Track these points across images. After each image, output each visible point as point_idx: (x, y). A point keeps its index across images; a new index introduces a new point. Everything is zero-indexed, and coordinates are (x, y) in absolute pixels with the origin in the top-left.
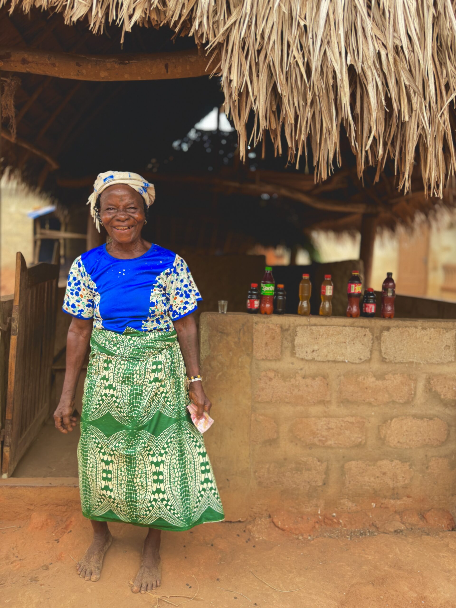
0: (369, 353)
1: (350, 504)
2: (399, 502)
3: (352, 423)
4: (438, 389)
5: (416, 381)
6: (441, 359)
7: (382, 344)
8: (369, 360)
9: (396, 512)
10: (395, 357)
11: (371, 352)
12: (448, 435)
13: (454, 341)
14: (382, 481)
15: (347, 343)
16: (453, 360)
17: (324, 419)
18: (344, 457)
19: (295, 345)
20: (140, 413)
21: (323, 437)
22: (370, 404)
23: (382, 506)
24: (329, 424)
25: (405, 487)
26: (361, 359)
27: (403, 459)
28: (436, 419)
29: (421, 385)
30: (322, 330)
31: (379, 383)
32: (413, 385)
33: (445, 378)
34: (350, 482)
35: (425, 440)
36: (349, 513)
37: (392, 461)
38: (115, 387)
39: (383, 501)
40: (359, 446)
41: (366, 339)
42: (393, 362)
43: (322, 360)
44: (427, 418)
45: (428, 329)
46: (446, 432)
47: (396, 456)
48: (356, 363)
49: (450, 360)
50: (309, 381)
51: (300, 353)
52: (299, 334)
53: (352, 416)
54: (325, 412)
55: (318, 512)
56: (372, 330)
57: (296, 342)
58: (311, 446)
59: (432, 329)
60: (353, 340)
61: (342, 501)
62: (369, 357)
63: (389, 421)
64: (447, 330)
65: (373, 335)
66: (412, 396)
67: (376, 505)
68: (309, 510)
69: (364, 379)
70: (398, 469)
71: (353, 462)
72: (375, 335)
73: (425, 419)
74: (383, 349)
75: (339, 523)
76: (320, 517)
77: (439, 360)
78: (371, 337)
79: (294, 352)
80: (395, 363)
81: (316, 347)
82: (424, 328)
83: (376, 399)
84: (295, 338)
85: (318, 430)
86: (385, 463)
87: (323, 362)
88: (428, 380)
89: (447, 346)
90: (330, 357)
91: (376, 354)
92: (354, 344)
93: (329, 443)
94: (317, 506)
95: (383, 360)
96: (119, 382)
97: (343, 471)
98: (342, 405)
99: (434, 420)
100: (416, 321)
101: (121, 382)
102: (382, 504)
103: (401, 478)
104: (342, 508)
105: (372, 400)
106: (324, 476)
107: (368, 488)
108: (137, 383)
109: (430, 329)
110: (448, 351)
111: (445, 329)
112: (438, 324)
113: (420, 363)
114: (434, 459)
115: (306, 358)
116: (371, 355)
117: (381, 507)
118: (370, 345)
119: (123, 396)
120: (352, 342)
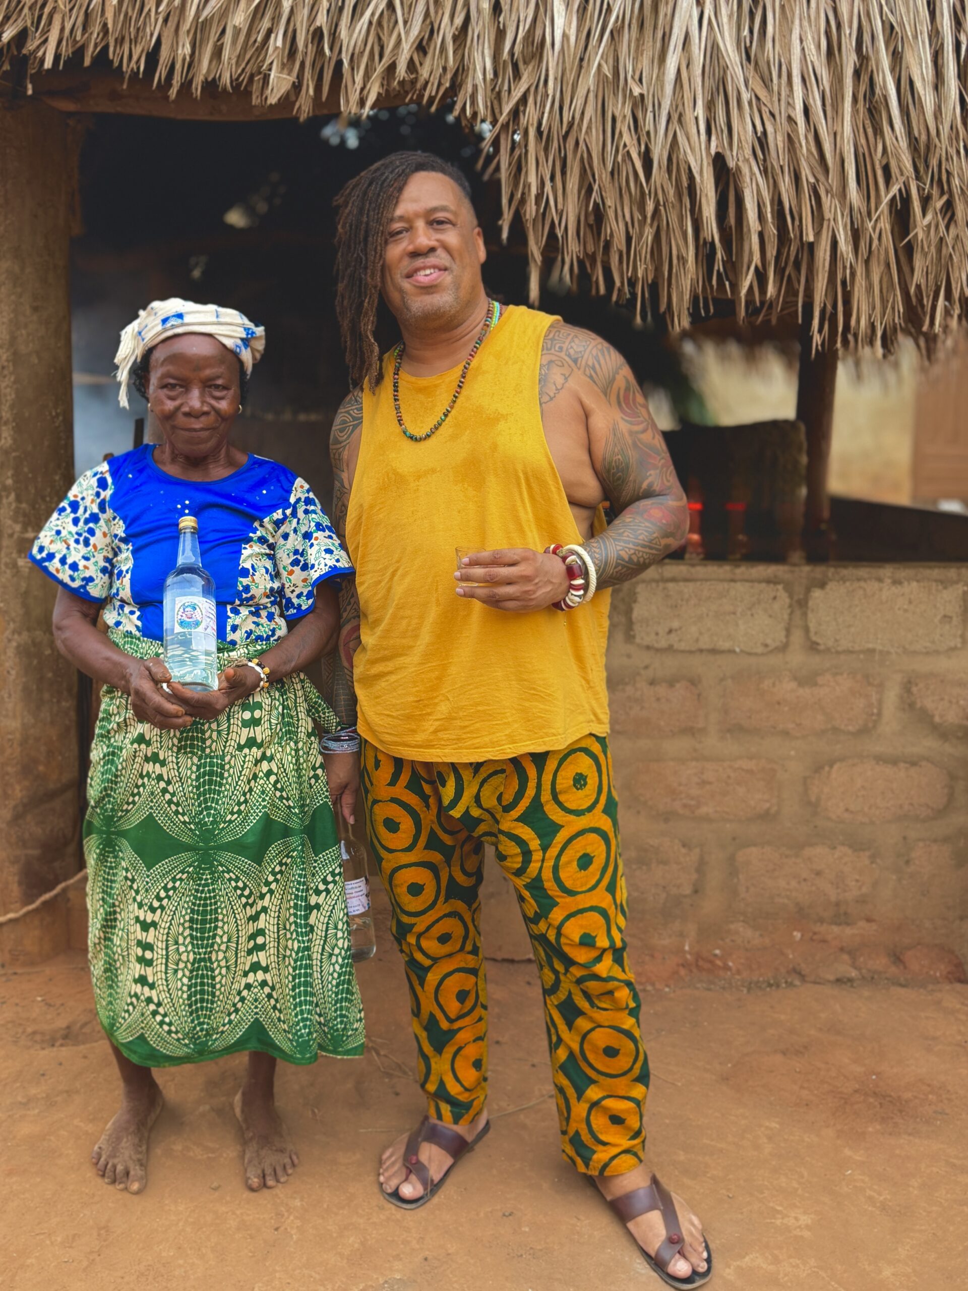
0: (783, 633)
1: (749, 933)
2: (849, 931)
3: (750, 772)
4: (929, 703)
5: (881, 687)
6: (933, 642)
7: (810, 615)
8: (784, 648)
9: (842, 949)
10: (836, 640)
11: (788, 631)
12: (951, 797)
13: (960, 607)
14: (814, 888)
15: (738, 614)
16: (959, 645)
17: (694, 763)
18: (734, 839)
19: (634, 619)
20: (219, 813)
21: (692, 799)
22: (786, 734)
23: (815, 937)
24: (702, 773)
25: (862, 900)
26: (766, 646)
27: (857, 845)
28: (924, 763)
29: (892, 696)
30: (688, 589)
31: (805, 692)
32: (874, 698)
33: (942, 681)
34: (747, 888)
35: (901, 807)
36: (747, 950)
37: (835, 848)
38: (165, 760)
39: (817, 928)
40: (766, 816)
41: (776, 606)
42: (833, 650)
43: (687, 648)
44: (905, 762)
45: (906, 583)
46: (946, 791)
47: (841, 838)
48: (756, 654)
49: (952, 644)
50: (662, 690)
51: (643, 635)
52: (641, 598)
53: (751, 758)
54: (695, 750)
55: (684, 946)
56: (789, 588)
57: (635, 614)
58: (667, 817)
59: (914, 584)
60: (750, 609)
61: (732, 927)
62: (784, 640)
63: (827, 769)
64: (945, 583)
65: (791, 596)
66: (874, 718)
67: (802, 936)
68: (666, 942)
69: (774, 685)
70: (845, 864)
71: (754, 850)
72: (796, 598)
73: (902, 765)
74: (812, 626)
75: (727, 968)
76: (688, 957)
77: (928, 644)
78: (788, 601)
79: (632, 633)
80: (838, 653)
81: (675, 624)
82: (896, 582)
83: (799, 725)
84: (634, 605)
85: (680, 784)
86: (819, 851)
87: (691, 652)
88: (908, 686)
89: (945, 616)
90: (705, 643)
91: (797, 636)
92: (752, 615)
93: (704, 810)
94: (681, 935)
95: (813, 647)
96: (171, 749)
97: (732, 868)
98: (728, 736)
99: (920, 766)
100: (880, 567)
101: (175, 749)
102: (815, 933)
103: (854, 883)
104: (733, 941)
105: (791, 726)
106: (695, 876)
107: (786, 901)
108: (211, 751)
109: (909, 584)
110: (947, 627)
111: (942, 582)
112: (927, 572)
113: (888, 653)
114: (921, 844)
115: (656, 645)
116: (788, 636)
117: (812, 940)
118: (786, 617)
119: (181, 779)
120: (749, 613)
